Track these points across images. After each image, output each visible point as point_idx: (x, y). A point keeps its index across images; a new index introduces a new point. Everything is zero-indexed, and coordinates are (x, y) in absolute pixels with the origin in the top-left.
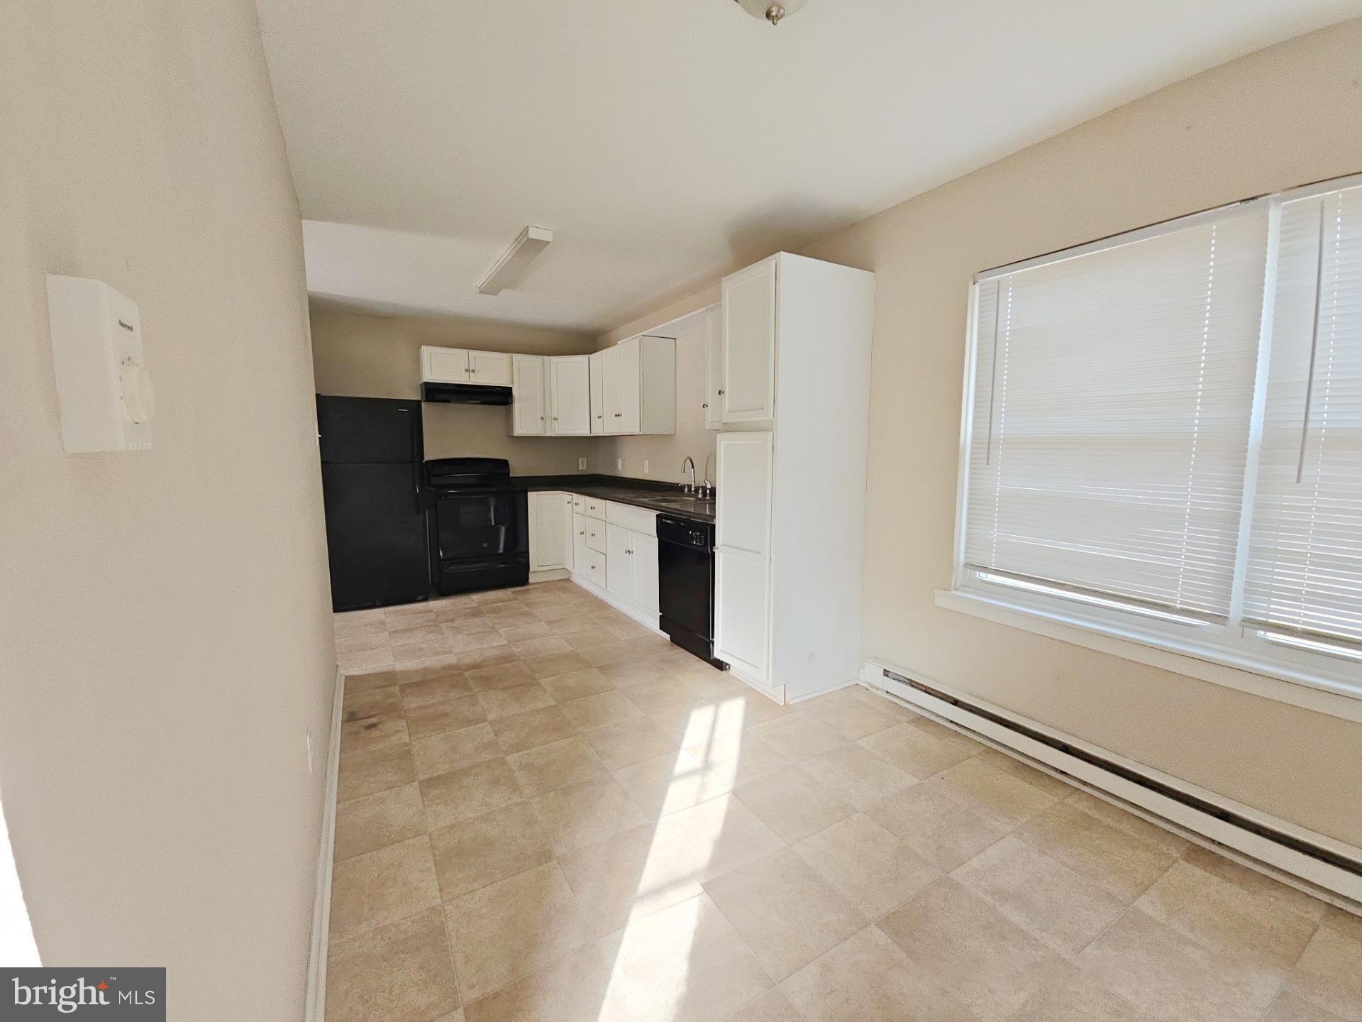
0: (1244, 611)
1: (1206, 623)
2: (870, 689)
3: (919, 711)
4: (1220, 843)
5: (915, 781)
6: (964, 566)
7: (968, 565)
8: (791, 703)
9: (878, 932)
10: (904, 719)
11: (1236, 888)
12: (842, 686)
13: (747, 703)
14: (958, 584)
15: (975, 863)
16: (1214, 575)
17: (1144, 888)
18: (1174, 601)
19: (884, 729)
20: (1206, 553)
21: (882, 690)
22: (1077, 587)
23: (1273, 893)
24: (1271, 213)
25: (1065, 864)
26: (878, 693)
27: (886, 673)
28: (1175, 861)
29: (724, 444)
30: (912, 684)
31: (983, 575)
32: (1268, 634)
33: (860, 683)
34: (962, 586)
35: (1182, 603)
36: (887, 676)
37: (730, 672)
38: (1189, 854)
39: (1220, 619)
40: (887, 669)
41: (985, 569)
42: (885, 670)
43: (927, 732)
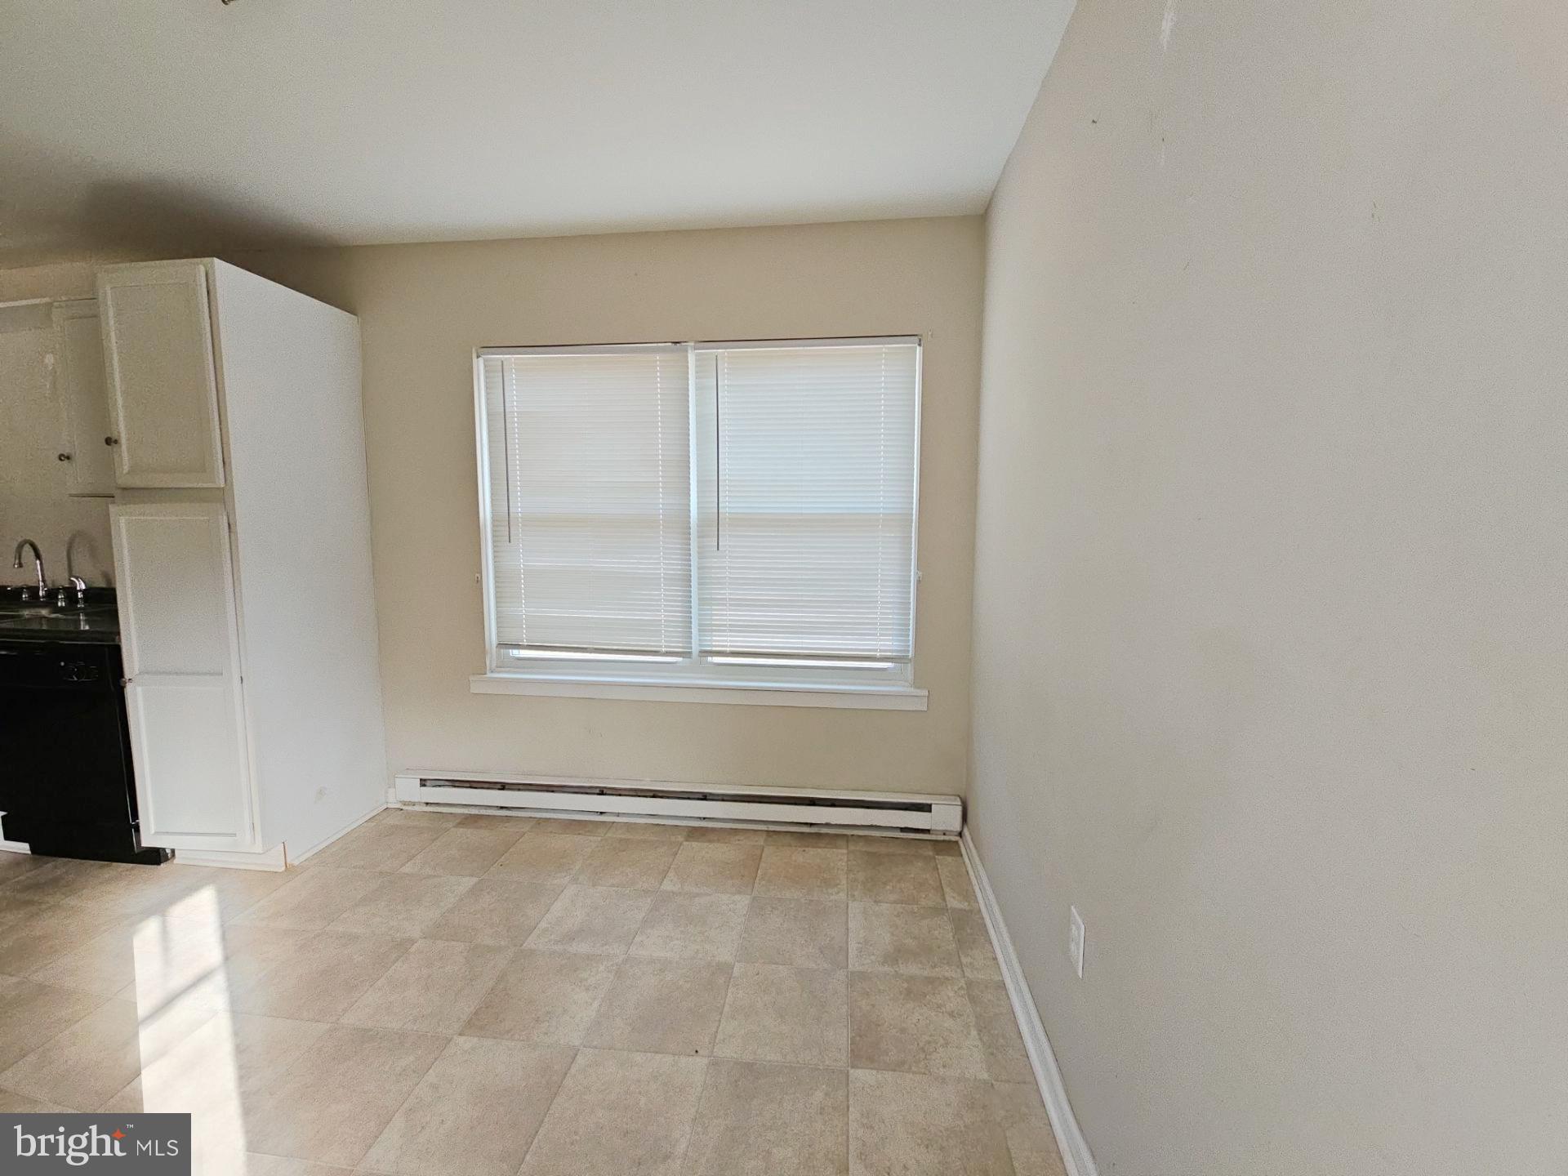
0: (700, 645)
1: (681, 659)
2: (404, 807)
3: (466, 811)
4: (704, 818)
5: (475, 880)
6: (497, 647)
7: (501, 645)
8: (296, 863)
9: (462, 1039)
10: (450, 825)
11: (717, 845)
12: (368, 818)
13: (220, 892)
14: (494, 665)
15: (543, 925)
16: (681, 622)
17: (664, 874)
18: (661, 646)
19: (431, 844)
20: (672, 606)
21: (419, 803)
22: (596, 649)
23: (737, 838)
24: (689, 355)
25: (613, 885)
26: (417, 808)
27: (423, 783)
28: (681, 844)
29: (124, 523)
30: (455, 784)
31: (516, 653)
32: (714, 658)
33: (390, 806)
34: (497, 667)
35: (666, 647)
36: (424, 785)
37: (176, 861)
38: (688, 836)
39: (686, 654)
40: (424, 777)
41: (518, 646)
42: (421, 780)
43: (477, 828)
